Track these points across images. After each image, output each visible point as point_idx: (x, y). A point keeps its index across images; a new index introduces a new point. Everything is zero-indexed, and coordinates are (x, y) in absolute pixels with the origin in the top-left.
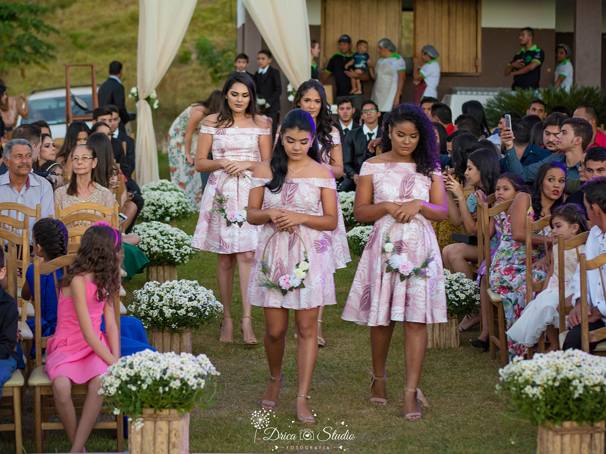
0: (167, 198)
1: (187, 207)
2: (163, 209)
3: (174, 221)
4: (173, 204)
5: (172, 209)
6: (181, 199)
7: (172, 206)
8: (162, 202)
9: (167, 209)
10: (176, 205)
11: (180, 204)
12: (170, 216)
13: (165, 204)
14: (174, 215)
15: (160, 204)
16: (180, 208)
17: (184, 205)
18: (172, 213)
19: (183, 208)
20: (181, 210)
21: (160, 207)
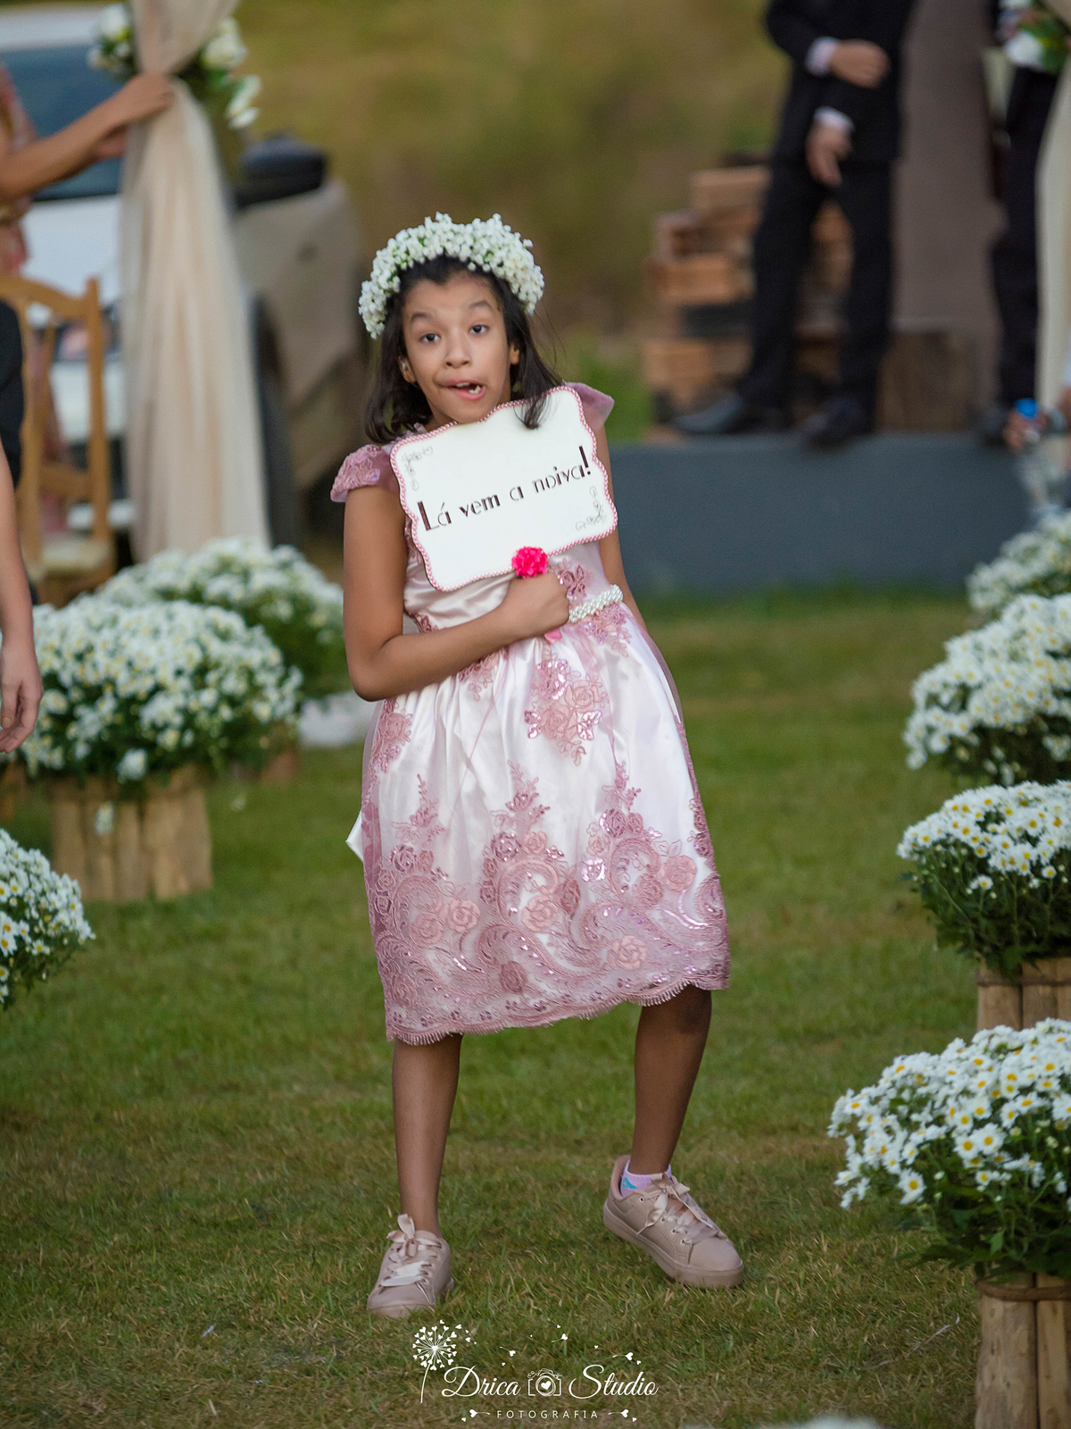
0: (136, 647)
1: (255, 690)
2: (107, 706)
3: (181, 777)
4: (165, 675)
5: (162, 710)
6: (216, 648)
7: (158, 689)
8: (102, 665)
9: (130, 706)
10: (184, 683)
11: (212, 677)
12: (150, 746)
13: (122, 677)
14: (169, 739)
15: (91, 677)
16: (208, 697)
17: (234, 685)
18: (158, 729)
19: (232, 701)
20: (213, 711)
21: (92, 695)
